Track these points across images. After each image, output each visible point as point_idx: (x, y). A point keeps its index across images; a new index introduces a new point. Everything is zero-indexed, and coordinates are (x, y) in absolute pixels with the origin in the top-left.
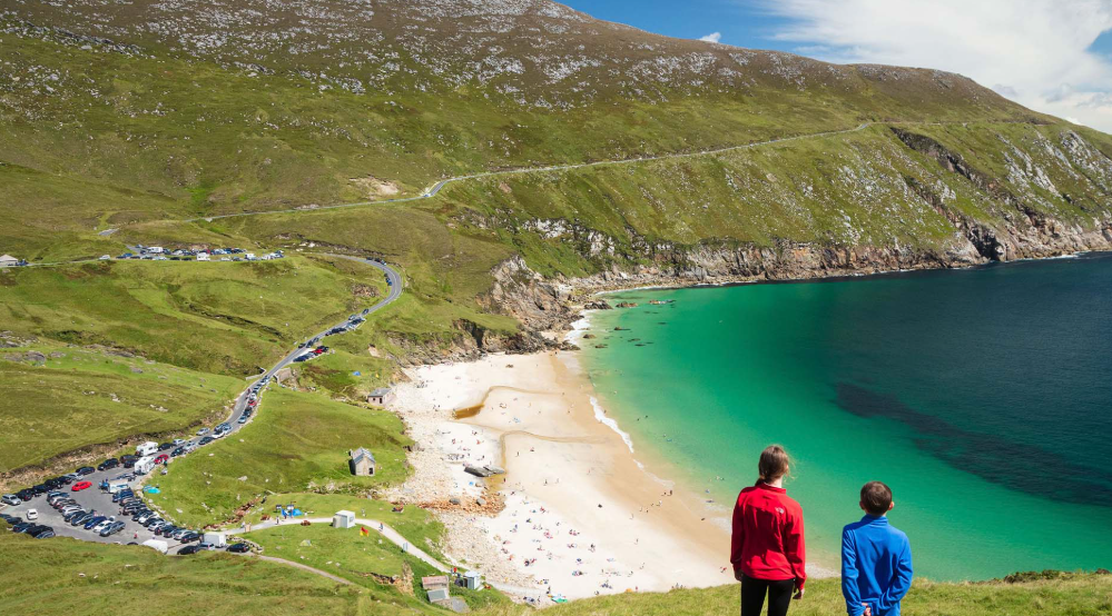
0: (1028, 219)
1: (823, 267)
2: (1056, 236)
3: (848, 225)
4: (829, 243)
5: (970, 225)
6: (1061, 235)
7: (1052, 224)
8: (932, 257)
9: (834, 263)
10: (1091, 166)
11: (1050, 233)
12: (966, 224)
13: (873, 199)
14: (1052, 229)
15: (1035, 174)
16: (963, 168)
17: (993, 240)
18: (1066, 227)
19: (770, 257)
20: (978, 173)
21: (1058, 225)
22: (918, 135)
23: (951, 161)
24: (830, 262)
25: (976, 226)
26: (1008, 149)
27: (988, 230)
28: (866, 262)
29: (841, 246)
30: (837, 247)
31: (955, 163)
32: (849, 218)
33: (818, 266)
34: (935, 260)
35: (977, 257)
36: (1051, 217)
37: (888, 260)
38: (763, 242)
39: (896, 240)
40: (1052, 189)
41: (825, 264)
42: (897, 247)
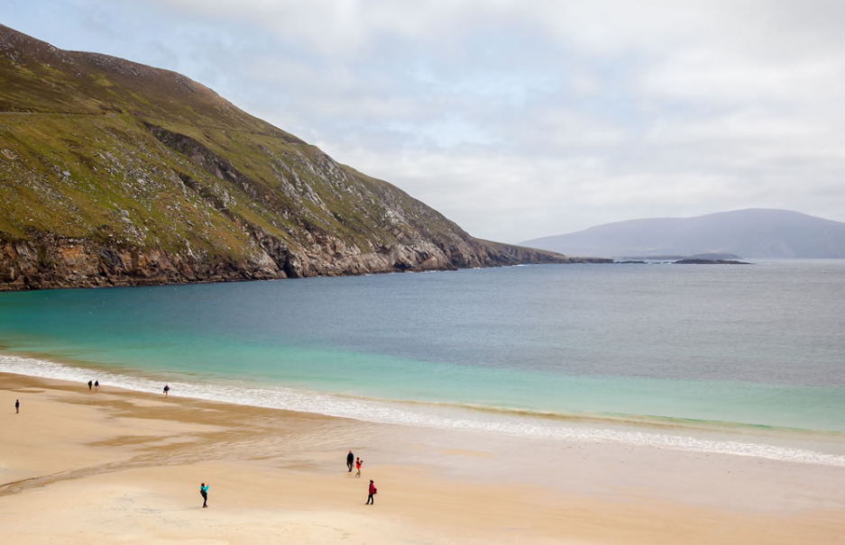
0: (310, 236)
1: (103, 274)
2: (338, 255)
3: (128, 220)
4: (108, 241)
5: (260, 236)
6: (343, 254)
7: (334, 242)
8: (230, 265)
9: (117, 268)
10: (349, 189)
11: (332, 252)
12: (254, 234)
13: (148, 195)
14: (334, 248)
15: (306, 190)
16: (234, 176)
17: (286, 252)
18: (346, 246)
19: (29, 255)
20: (251, 182)
21: (339, 243)
22: (178, 135)
23: (220, 167)
24: (111, 267)
25: (266, 237)
26: (273, 161)
27: (279, 241)
28: (157, 270)
29: (124, 246)
30: (120, 247)
31: (224, 170)
32: (127, 213)
33: (96, 272)
34: (236, 269)
35: (276, 271)
36: (332, 235)
37: (182, 268)
38: (17, 235)
39: (188, 244)
40: (323, 206)
41: (106, 270)
42: (190, 252)
